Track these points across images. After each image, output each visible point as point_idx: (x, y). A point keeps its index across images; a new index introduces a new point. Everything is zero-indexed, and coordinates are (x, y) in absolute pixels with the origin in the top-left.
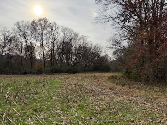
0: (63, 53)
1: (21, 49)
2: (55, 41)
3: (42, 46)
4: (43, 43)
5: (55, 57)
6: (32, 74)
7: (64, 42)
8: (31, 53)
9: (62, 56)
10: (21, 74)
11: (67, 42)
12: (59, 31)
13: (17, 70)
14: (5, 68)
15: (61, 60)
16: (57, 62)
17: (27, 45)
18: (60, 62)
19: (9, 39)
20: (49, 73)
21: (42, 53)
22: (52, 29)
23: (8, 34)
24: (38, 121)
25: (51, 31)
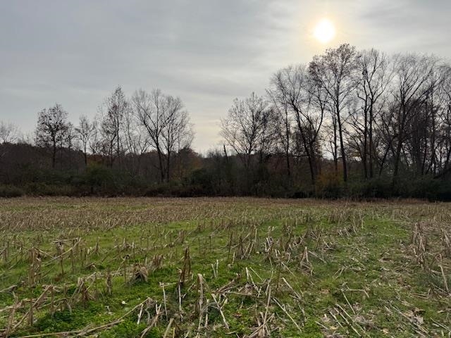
0: (401, 137)
1: (288, 138)
2: (375, 105)
3: (338, 124)
4: (340, 114)
5: (375, 151)
6: (314, 196)
7: (403, 101)
8: (311, 144)
9: (400, 146)
10: (290, 197)
11: (416, 102)
12: (388, 72)
13: (281, 187)
14: (256, 182)
15: (397, 158)
16: (382, 166)
17: (299, 125)
18: (393, 166)
19: (262, 116)
20: (360, 196)
21: (338, 143)
22: (365, 72)
23: (259, 106)
24: (350, 328)
25: (362, 76)
